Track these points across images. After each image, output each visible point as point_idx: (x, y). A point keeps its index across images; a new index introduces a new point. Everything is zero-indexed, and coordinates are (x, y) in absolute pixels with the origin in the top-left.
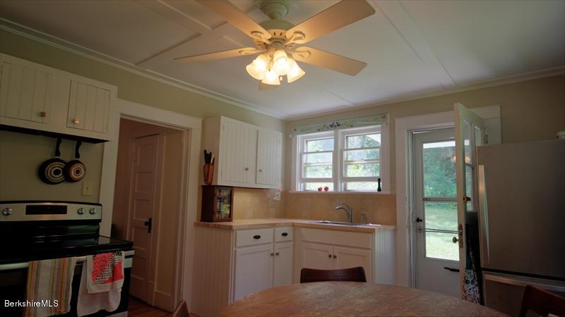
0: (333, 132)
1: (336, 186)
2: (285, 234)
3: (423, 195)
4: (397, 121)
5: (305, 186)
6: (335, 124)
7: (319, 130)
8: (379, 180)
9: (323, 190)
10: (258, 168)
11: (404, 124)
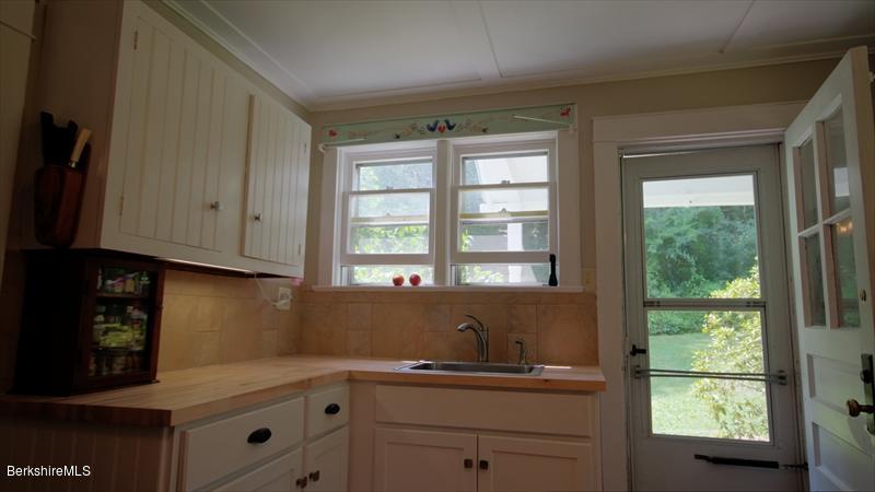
0: (434, 142)
1: (440, 274)
2: (332, 410)
3: (644, 293)
4: (598, 124)
5: (350, 275)
6: (442, 124)
7: (398, 138)
8: (553, 259)
9: (407, 283)
10: (250, 211)
11: (611, 131)
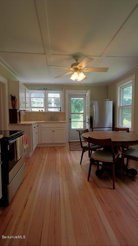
0: (44, 91)
1: (45, 110)
2: (37, 126)
3: (71, 112)
5: (31, 110)
6: (45, 89)
7: (39, 90)
8: (60, 108)
9: (41, 111)
10: (26, 103)
11: (68, 92)
